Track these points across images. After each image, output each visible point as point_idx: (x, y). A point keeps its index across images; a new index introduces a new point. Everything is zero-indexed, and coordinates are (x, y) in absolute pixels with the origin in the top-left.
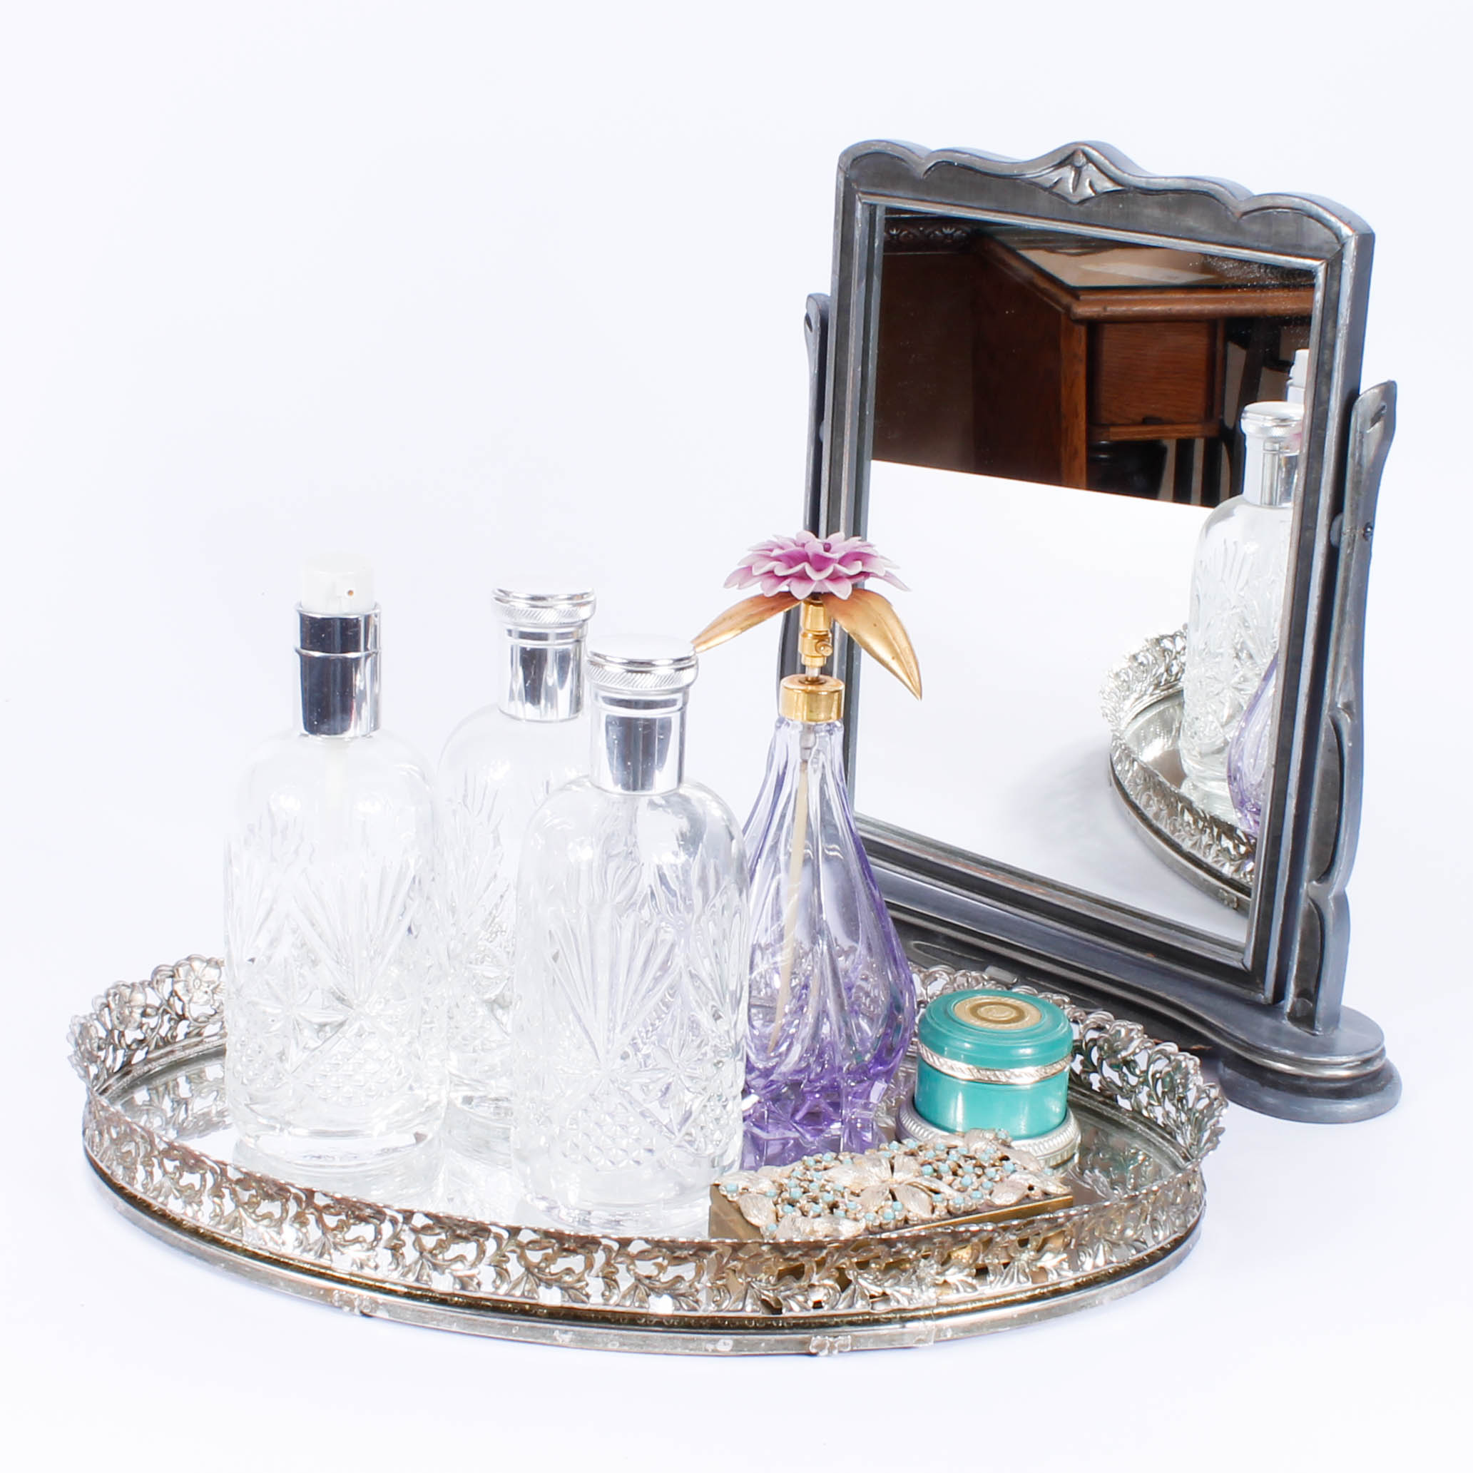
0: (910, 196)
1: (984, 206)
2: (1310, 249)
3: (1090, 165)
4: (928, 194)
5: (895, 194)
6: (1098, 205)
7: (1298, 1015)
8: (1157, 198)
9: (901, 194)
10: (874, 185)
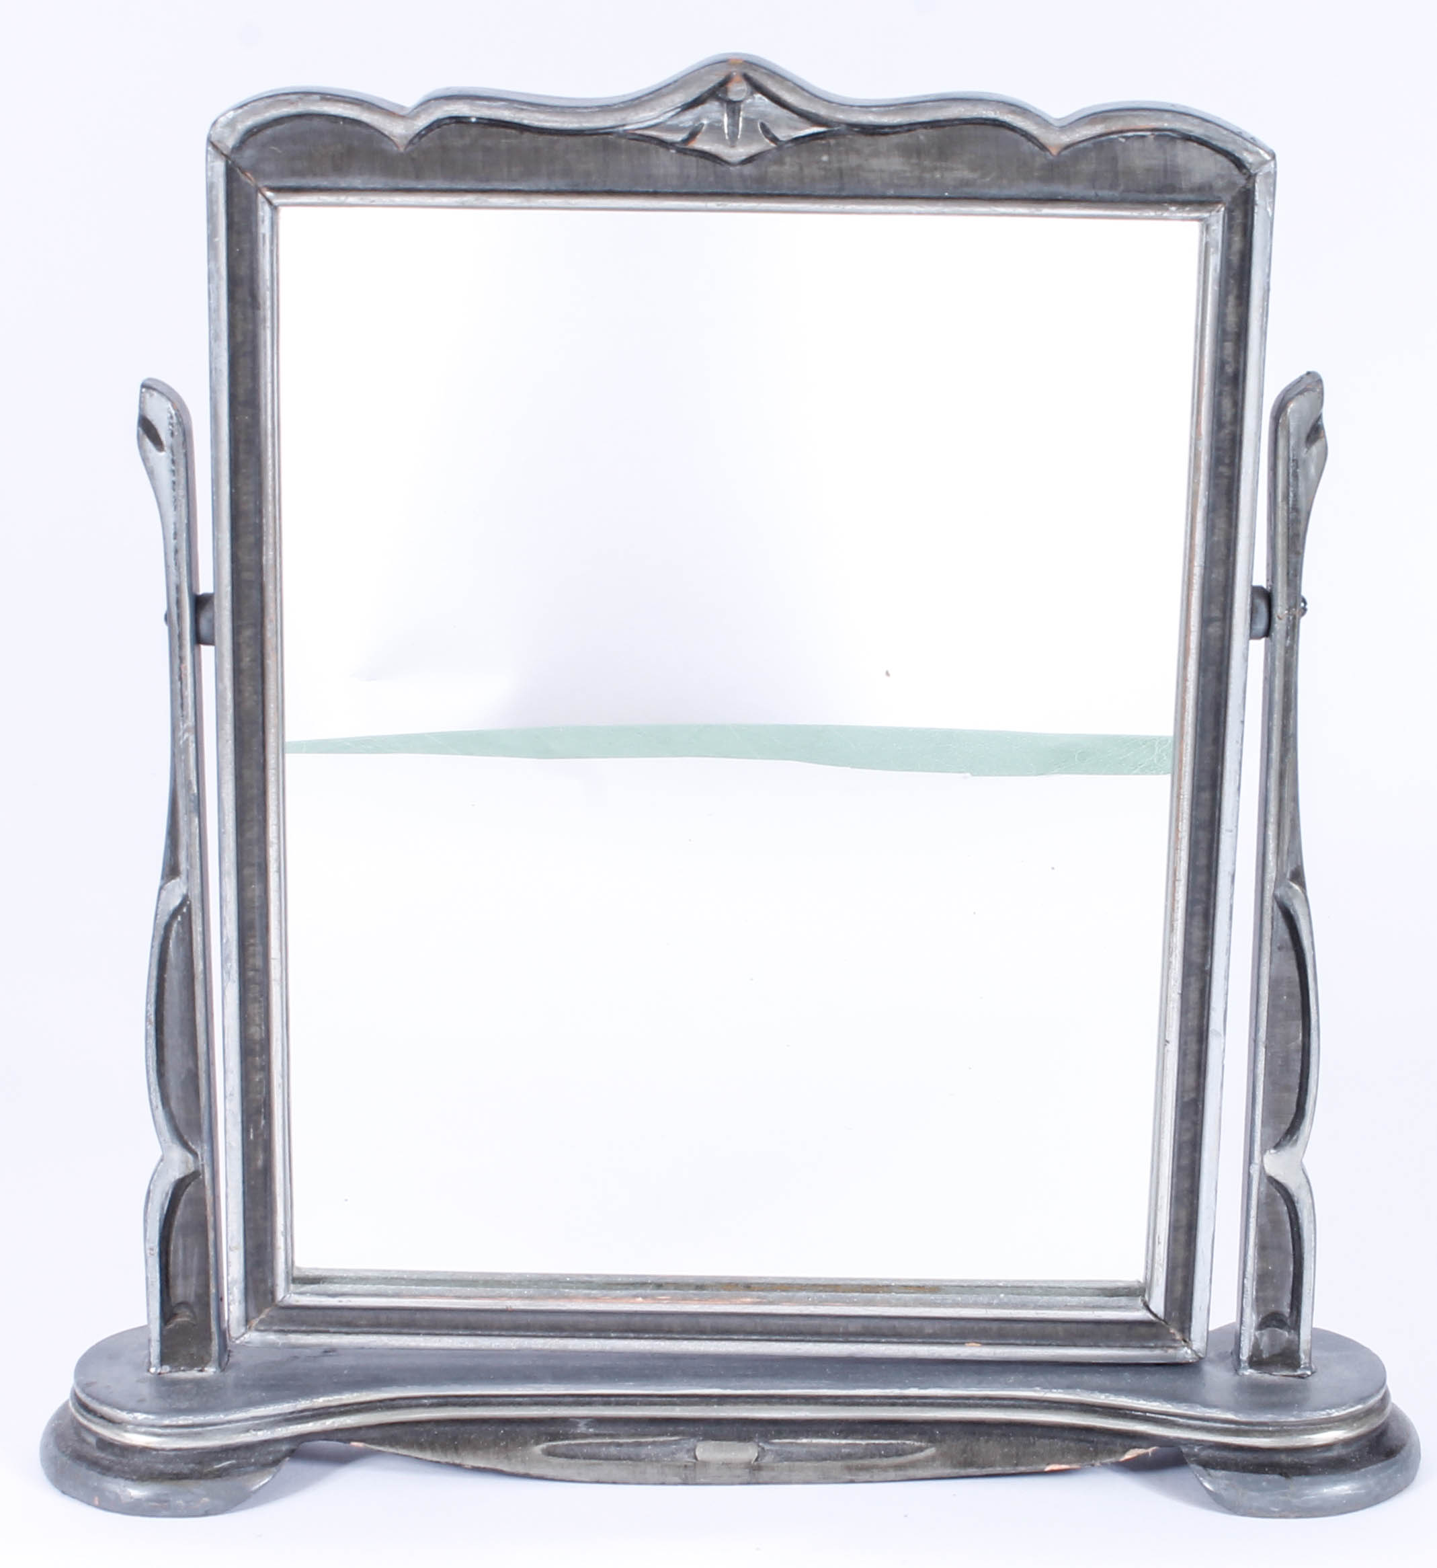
0: (378, 183)
1: (543, 185)
2: (1192, 190)
3: (758, 96)
4: (418, 177)
5: (343, 184)
6: (780, 162)
7: (1265, 1356)
8: (894, 139)
9: (357, 182)
10: (294, 173)
